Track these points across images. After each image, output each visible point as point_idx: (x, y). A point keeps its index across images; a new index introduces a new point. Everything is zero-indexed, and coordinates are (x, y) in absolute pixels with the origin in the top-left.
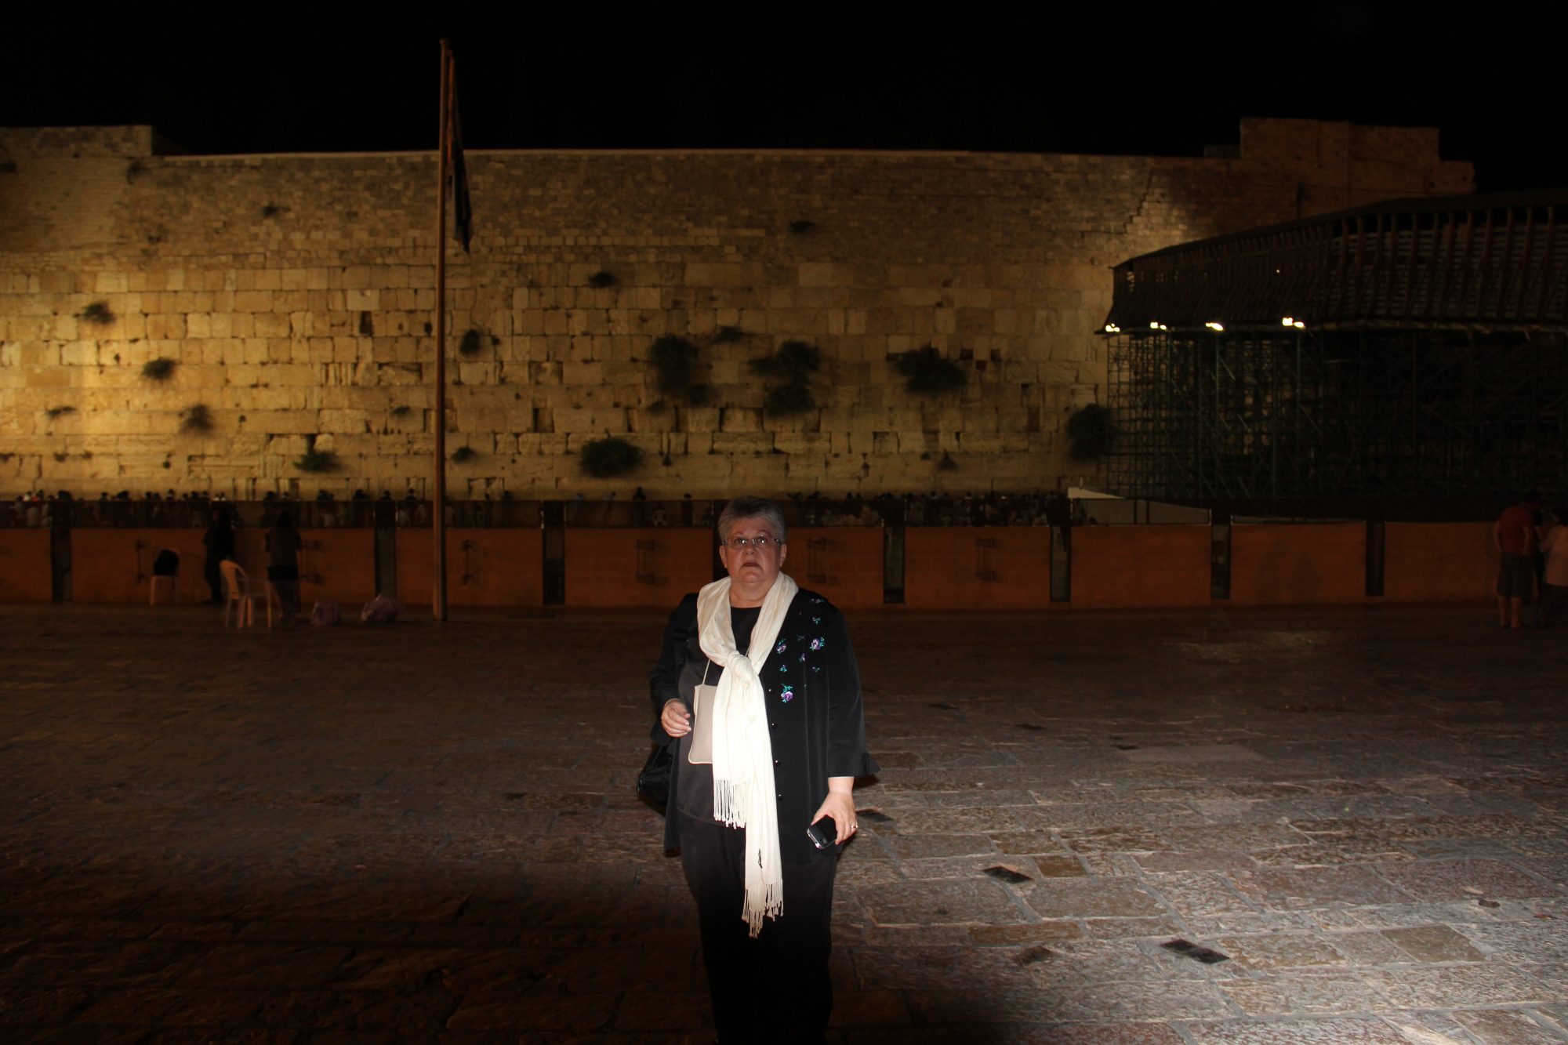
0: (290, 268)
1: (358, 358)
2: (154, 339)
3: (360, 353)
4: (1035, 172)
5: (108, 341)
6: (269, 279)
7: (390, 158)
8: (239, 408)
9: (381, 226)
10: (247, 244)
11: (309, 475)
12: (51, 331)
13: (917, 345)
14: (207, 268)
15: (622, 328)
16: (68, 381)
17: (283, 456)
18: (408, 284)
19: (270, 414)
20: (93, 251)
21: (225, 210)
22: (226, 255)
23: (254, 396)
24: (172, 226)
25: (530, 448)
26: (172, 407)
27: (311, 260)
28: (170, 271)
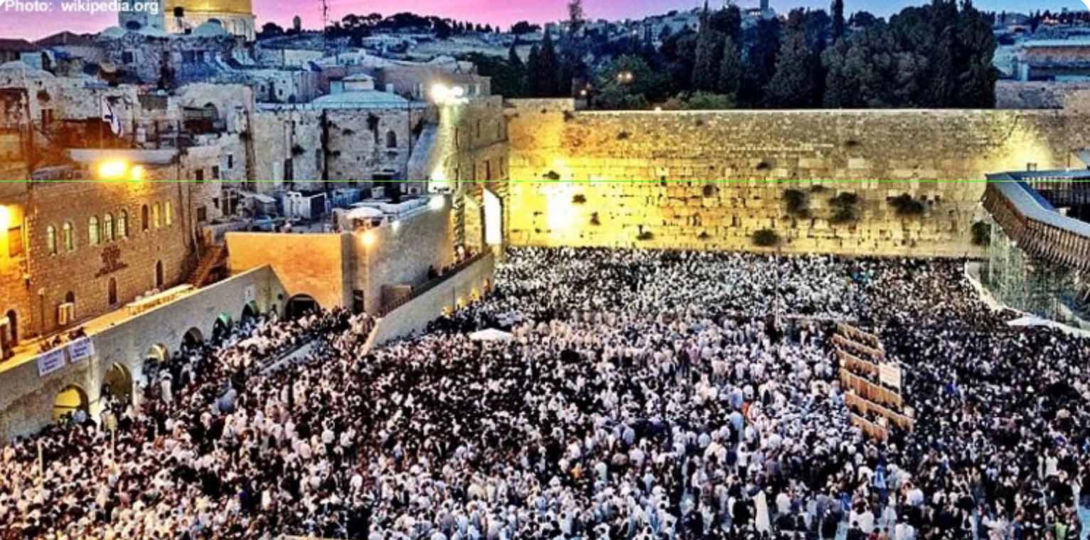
0: (632, 158)
2: (576, 186)
3: (661, 193)
4: (959, 118)
5: (556, 186)
7: (674, 113)
8: (611, 214)
9: (670, 142)
10: (614, 148)
11: (640, 241)
13: (901, 193)
15: (771, 185)
17: (629, 234)
18: (681, 165)
19: (624, 217)
20: (551, 149)
21: (605, 134)
22: (606, 152)
23: (617, 209)
24: (583, 140)
25: (731, 233)
26: (584, 213)
27: (641, 155)
28: (583, 158)
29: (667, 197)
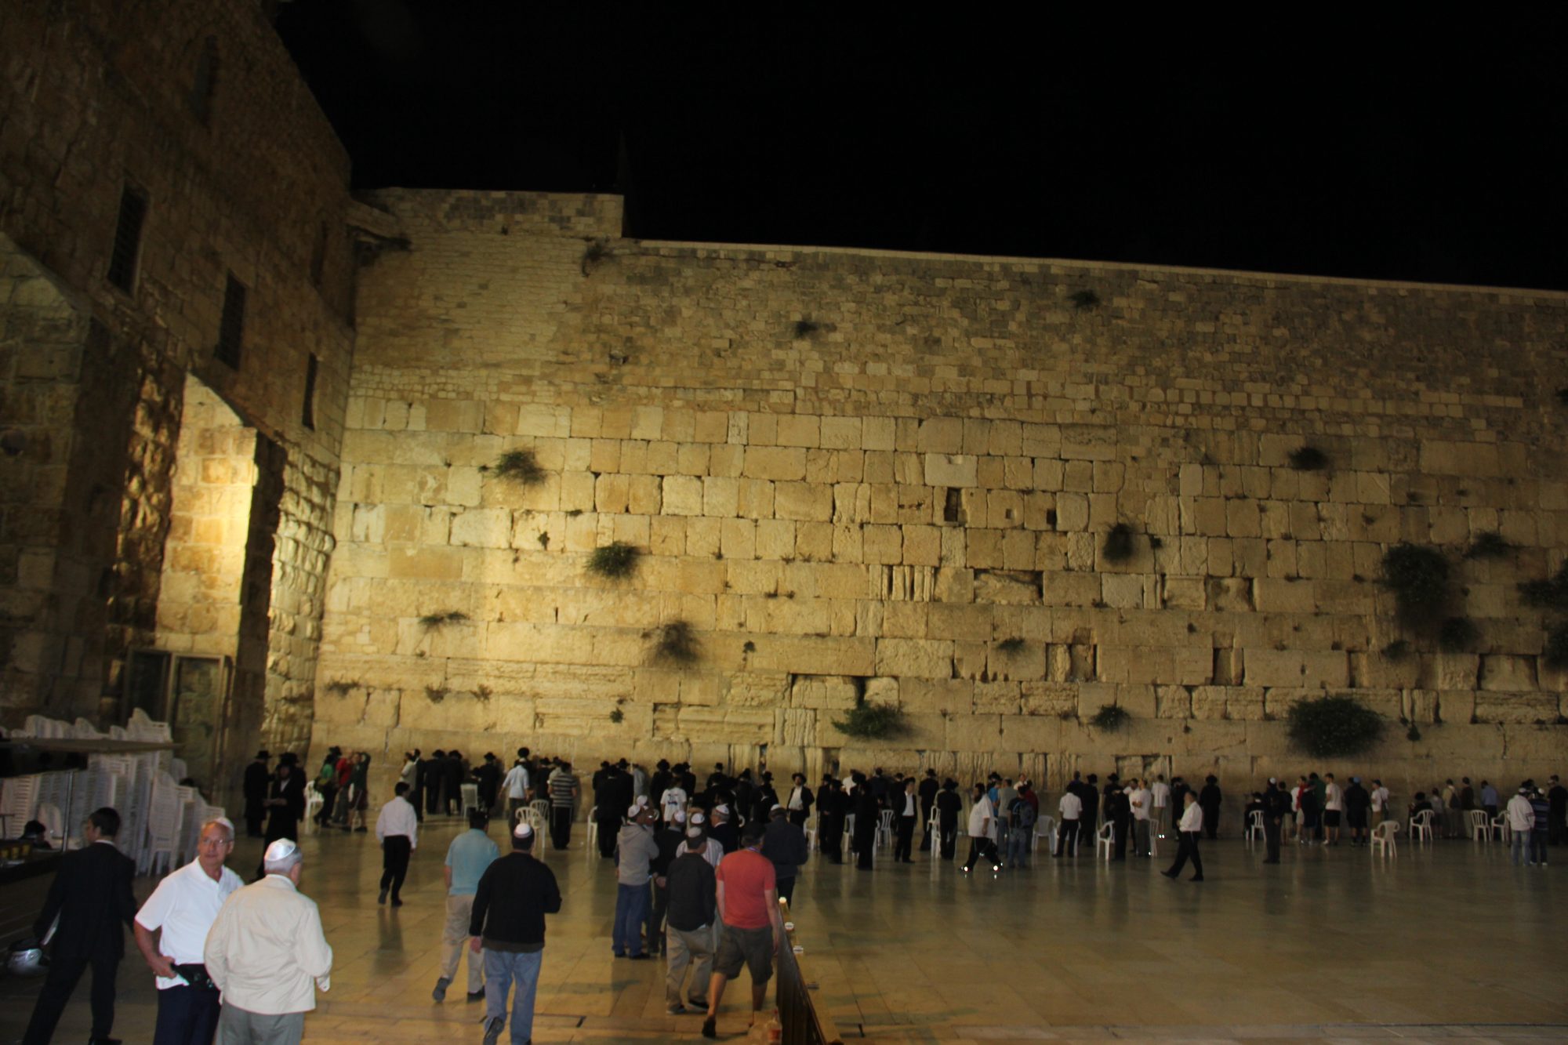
0: (835, 415)
1: (941, 559)
2: (607, 513)
3: (943, 553)
5: (528, 512)
6: (802, 429)
7: (991, 264)
8: (743, 629)
9: (977, 361)
10: (766, 375)
11: (860, 745)
12: (437, 490)
14: (701, 407)
15: (1337, 531)
16: (459, 575)
17: (815, 710)
19: (796, 641)
20: (517, 372)
21: (733, 324)
22: (732, 389)
23: (770, 611)
24: (648, 341)
25: (1210, 709)
26: (632, 621)
27: (868, 405)
28: (641, 409)
29: (966, 567)
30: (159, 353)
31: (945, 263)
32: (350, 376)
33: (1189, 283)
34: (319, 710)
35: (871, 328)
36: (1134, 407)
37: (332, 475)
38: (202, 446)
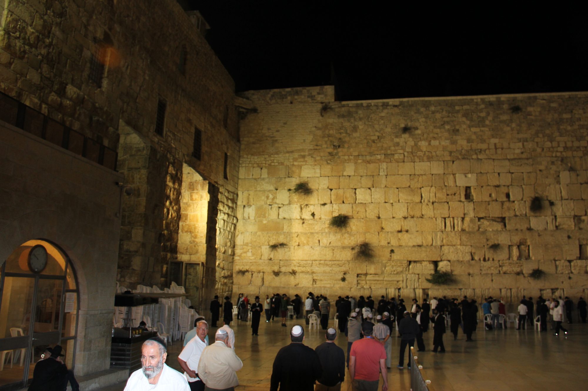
0: (420, 162)
1: (464, 214)
2: (336, 204)
3: (466, 212)
5: (307, 205)
6: (407, 168)
7: (477, 99)
8: (389, 245)
9: (474, 137)
10: (393, 148)
12: (273, 199)
14: (369, 162)
16: (283, 229)
17: (418, 274)
18: (494, 170)
19: (410, 248)
20: (300, 154)
21: (378, 130)
22: (380, 154)
23: (399, 237)
24: (347, 139)
25: (579, 270)
26: (347, 244)
27: (432, 157)
28: (346, 164)
29: (475, 217)
30: (173, 157)
31: (459, 100)
32: (239, 160)
33: (558, 99)
34: (235, 280)
35: (431, 127)
36: (539, 150)
37: (235, 196)
38: (190, 188)
